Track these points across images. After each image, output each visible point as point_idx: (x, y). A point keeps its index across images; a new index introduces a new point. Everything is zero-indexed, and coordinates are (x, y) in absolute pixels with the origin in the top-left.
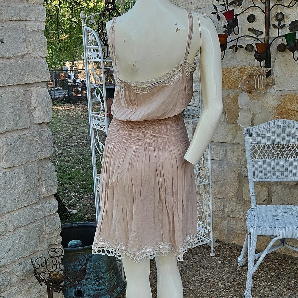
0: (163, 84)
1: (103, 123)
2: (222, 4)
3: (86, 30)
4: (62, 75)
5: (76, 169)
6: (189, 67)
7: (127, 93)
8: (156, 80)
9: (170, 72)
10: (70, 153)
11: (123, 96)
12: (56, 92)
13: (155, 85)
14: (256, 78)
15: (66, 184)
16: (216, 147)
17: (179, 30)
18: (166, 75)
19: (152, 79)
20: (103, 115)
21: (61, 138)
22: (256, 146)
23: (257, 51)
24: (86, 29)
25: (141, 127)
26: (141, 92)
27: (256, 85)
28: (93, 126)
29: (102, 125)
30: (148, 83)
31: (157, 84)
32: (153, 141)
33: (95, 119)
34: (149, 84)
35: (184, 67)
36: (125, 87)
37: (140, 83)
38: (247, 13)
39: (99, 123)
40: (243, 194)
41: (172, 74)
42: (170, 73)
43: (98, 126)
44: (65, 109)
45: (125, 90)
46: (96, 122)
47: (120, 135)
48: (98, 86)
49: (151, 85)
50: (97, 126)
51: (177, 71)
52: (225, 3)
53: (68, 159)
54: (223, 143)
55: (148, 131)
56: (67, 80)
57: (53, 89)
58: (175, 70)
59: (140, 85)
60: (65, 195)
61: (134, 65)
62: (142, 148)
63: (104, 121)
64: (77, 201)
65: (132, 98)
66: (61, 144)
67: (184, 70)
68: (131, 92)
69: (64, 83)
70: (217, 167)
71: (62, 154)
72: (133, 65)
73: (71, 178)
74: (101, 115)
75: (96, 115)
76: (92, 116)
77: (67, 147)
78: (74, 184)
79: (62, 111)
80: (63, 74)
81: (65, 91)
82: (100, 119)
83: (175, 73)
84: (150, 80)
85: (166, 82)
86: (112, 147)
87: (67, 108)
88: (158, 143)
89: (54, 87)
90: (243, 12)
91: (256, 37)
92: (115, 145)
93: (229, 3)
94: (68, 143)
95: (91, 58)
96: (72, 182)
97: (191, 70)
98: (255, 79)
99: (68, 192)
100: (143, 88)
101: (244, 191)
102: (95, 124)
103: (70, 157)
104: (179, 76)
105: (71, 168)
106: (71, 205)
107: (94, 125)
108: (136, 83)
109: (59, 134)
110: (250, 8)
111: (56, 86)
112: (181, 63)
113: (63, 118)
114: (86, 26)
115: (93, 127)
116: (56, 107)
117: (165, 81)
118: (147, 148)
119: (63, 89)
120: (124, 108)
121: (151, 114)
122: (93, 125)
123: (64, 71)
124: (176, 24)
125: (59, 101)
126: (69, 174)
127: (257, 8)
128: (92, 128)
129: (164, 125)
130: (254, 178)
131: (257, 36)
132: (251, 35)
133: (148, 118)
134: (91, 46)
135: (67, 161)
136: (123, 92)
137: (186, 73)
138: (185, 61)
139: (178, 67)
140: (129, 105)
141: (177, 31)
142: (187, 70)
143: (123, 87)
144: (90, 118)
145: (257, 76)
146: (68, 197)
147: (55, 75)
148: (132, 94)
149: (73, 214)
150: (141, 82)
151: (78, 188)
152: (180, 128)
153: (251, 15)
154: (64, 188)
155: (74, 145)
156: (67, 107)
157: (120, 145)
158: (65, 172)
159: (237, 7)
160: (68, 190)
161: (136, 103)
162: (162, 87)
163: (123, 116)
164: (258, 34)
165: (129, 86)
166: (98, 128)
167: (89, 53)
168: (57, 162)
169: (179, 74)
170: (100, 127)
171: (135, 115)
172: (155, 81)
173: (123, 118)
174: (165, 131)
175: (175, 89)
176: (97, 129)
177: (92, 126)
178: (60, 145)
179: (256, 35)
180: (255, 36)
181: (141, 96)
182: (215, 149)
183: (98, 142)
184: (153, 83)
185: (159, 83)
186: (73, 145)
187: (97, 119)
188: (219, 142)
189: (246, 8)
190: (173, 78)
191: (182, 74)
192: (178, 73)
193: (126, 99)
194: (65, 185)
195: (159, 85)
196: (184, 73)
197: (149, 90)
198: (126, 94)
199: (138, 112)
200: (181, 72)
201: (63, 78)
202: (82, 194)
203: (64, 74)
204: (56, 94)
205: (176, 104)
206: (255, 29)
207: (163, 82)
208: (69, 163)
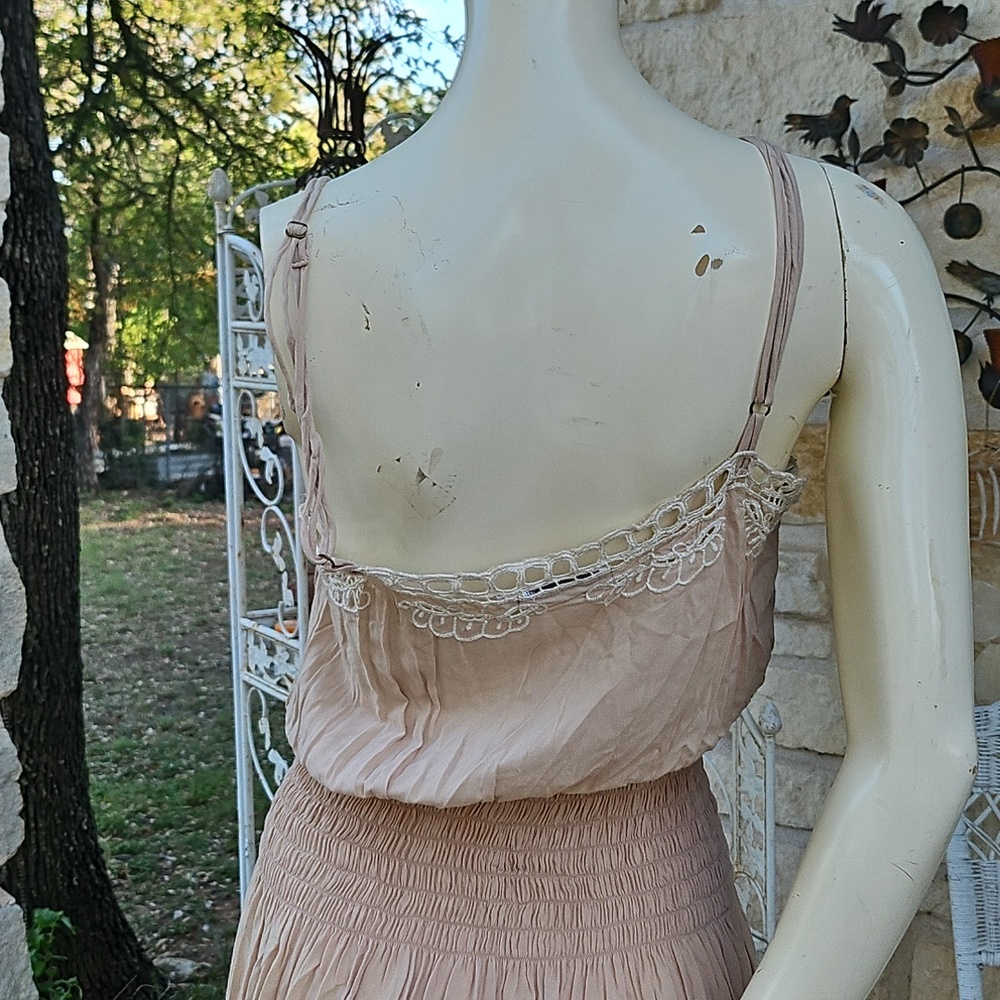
0: (599, 589)
1: (291, 667)
2: (832, 156)
3: (231, 249)
4: (196, 403)
5: (213, 764)
6: (766, 490)
7: (379, 634)
8: (561, 566)
9: (646, 523)
10: (202, 698)
11: (353, 643)
12: (173, 459)
13: (551, 595)
14: (985, 483)
15: (170, 827)
16: (791, 772)
17: (718, 263)
18: (623, 538)
19: (533, 562)
20: (291, 632)
21: (176, 633)
22: (993, 796)
23: (990, 362)
24: (230, 245)
25: (458, 835)
26: (466, 633)
27: (984, 517)
28: (245, 676)
29: (286, 675)
30: (510, 581)
31: (562, 590)
32: (526, 921)
33: (257, 643)
34: (515, 590)
35: (738, 489)
36: (364, 599)
37: (456, 584)
38: (944, 196)
39: (272, 664)
40: (910, 990)
41: (660, 532)
42: (651, 530)
43: (266, 676)
44: (202, 522)
45: (366, 616)
46: (261, 658)
47: (327, 877)
48: (276, 501)
49: (525, 595)
50: (261, 676)
51: (695, 513)
52: (846, 152)
53: (190, 721)
54: (820, 754)
55: (500, 858)
56: (213, 420)
57: (163, 449)
58: (683, 508)
59: (459, 595)
60: (163, 879)
61: (422, 476)
62: (459, 962)
63: (296, 658)
64: (206, 911)
65: (410, 661)
66: (172, 658)
67: (737, 512)
68: (403, 628)
69: (204, 431)
70: (792, 859)
71: (171, 697)
72: (414, 477)
73: (193, 803)
74: (281, 632)
75: (261, 629)
76: (246, 630)
77: (191, 671)
78: (202, 828)
79: (189, 528)
80: (199, 399)
81: (205, 457)
82: (279, 649)
83: (679, 525)
84: (519, 568)
85: (618, 582)
86: (277, 948)
87: (208, 518)
88: (558, 937)
89: (167, 443)
90: (926, 190)
91: (985, 302)
92: (295, 940)
93: (863, 150)
94: (196, 653)
95: (247, 374)
96: (193, 822)
97: (773, 506)
98: (982, 490)
99: (175, 864)
100: (478, 608)
101: (914, 975)
102: (256, 667)
103: (197, 712)
104: (702, 548)
105: (199, 759)
106: (177, 933)
107: (253, 668)
108: (436, 580)
109: (169, 618)
110: (960, 175)
111: (177, 440)
112: (719, 471)
113: (191, 554)
114: (233, 233)
115: (247, 679)
116: (169, 515)
117: (618, 572)
118: (492, 965)
119: (199, 452)
120: (358, 710)
121: (525, 772)
122: (249, 670)
123: (206, 387)
124: (699, 229)
125: (184, 492)
126: (185, 785)
127: (988, 178)
128: (241, 684)
129: (594, 818)
130: (981, 949)
131: (990, 298)
132: (958, 294)
133: (503, 790)
134: (250, 320)
135: (184, 729)
136: (351, 621)
137: (748, 524)
138: (744, 458)
139: (703, 490)
140: (387, 703)
141: (700, 270)
142: (752, 507)
143: (356, 596)
144: (236, 638)
145: (992, 472)
146: (171, 891)
147: (178, 401)
148: (405, 639)
149: (178, 980)
150: (465, 579)
151: (214, 850)
152: (688, 834)
153: (962, 207)
154: (163, 849)
155: (219, 665)
156: (209, 514)
157: (326, 940)
158: (173, 776)
159: (899, 168)
160: (174, 859)
161: (433, 691)
162: (599, 608)
163: (351, 764)
164: (992, 290)
165: (392, 595)
166: (268, 686)
167: (242, 352)
168: (150, 731)
169: (704, 531)
170: (279, 683)
171: (421, 764)
172: (556, 571)
173: (348, 780)
174: (603, 863)
175: (679, 627)
176: (263, 692)
177: (242, 675)
178: (167, 661)
179: (983, 291)
180: (979, 297)
181: (463, 655)
182: (787, 779)
183: (267, 748)
184: (539, 585)
185: (580, 585)
186: (215, 663)
187: (263, 646)
188: (806, 749)
189: (939, 178)
190: (665, 558)
191: (727, 535)
192: (699, 527)
193: (372, 666)
194: (168, 834)
195: (577, 596)
196: (736, 529)
197: (515, 624)
198: (374, 634)
199: (442, 751)
200: (719, 524)
201: (198, 414)
202: (228, 880)
203: (206, 398)
204: (172, 468)
205: (683, 714)
206: (978, 265)
207: (600, 578)
208: (191, 735)
